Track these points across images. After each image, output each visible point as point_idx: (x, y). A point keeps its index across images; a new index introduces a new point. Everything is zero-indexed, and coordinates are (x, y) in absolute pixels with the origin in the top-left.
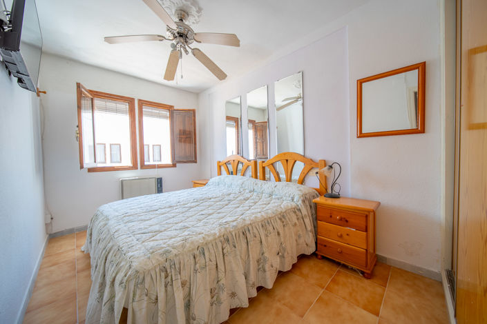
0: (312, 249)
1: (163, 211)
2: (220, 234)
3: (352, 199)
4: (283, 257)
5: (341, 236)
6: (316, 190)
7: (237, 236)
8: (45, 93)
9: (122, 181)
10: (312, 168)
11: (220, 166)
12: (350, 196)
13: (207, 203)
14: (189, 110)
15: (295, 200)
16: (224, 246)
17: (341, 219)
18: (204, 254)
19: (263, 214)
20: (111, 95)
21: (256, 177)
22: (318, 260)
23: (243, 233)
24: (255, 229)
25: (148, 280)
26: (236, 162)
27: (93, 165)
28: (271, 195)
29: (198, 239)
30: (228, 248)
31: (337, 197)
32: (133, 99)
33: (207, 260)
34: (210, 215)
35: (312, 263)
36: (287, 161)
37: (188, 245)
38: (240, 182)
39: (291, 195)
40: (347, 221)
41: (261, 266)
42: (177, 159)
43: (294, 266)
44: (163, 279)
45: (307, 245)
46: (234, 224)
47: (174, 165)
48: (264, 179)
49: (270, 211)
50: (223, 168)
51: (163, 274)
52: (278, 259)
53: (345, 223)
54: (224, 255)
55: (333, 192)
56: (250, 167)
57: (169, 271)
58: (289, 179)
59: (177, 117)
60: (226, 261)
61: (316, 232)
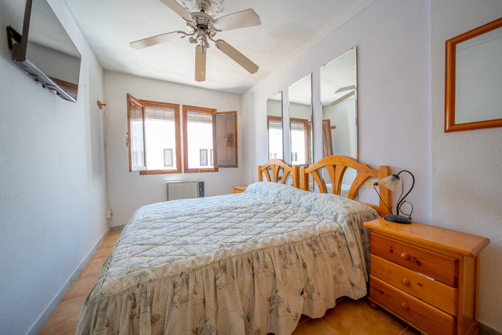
0: (360, 292)
1: (180, 219)
2: (215, 258)
3: (433, 226)
4: (310, 297)
5: (408, 284)
6: (374, 207)
7: (239, 265)
8: (105, 105)
9: (167, 184)
10: (369, 177)
11: (261, 172)
12: (430, 223)
13: (229, 214)
14: (231, 112)
15: (338, 220)
16: (217, 276)
17: (408, 258)
18: (188, 283)
19: (285, 236)
20: (159, 103)
21: (298, 186)
22: (371, 310)
23: (249, 261)
24: (267, 256)
25: (111, 307)
26: (277, 167)
27: (144, 169)
28: (309, 210)
29: (186, 262)
30: (222, 279)
31: (406, 222)
32: (178, 105)
33: (191, 292)
34: (223, 229)
35: (359, 312)
36: (335, 166)
37: (170, 269)
38: (276, 191)
39: (334, 214)
40: (419, 263)
41: (273, 307)
42: (219, 163)
43: (329, 312)
44: (129, 310)
45: (352, 284)
46: (240, 247)
47: (216, 170)
48: (307, 188)
49: (296, 233)
50: (264, 174)
51: (130, 303)
52: (301, 301)
53: (416, 265)
54: (216, 287)
55: (400, 214)
56: (291, 173)
57: (137, 299)
58: (337, 191)
59: (219, 121)
60: (218, 296)
61: (368, 269)
